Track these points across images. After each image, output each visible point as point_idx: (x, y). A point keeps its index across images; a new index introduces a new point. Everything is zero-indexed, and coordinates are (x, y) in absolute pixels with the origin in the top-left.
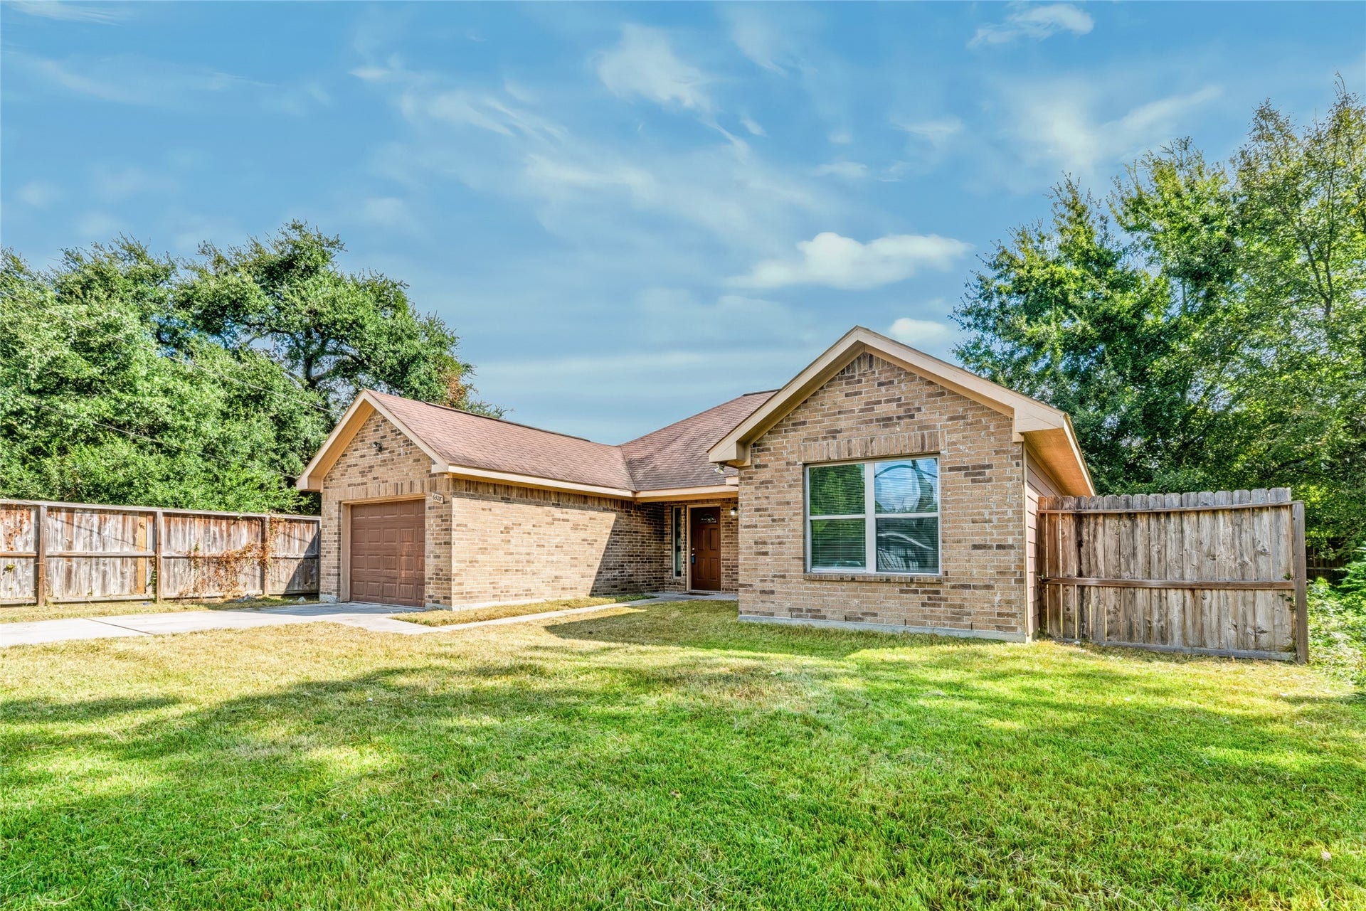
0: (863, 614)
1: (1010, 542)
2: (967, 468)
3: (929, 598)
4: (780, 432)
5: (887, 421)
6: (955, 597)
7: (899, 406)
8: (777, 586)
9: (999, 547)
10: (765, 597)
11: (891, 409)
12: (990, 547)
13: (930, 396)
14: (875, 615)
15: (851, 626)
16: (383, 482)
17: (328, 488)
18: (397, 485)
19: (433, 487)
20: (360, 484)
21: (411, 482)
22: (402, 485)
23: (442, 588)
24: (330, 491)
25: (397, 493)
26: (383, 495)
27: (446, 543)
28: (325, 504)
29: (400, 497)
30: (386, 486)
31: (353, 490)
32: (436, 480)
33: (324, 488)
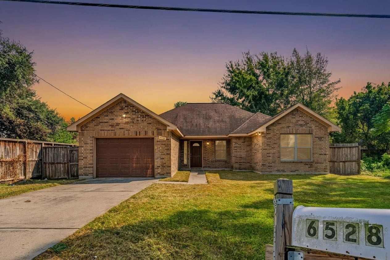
0: (295, 170)
1: (327, 153)
2: (319, 137)
3: (310, 166)
4: (274, 125)
5: (301, 125)
6: (316, 165)
7: (304, 122)
8: (273, 165)
9: (324, 154)
10: (269, 168)
11: (302, 123)
12: (323, 155)
13: (311, 121)
14: (298, 170)
15: (292, 173)
16: (126, 130)
17: (84, 130)
18: (137, 132)
19: (159, 134)
20: (109, 130)
21: (146, 131)
22: (140, 132)
23: (165, 170)
24: (85, 132)
25: (137, 135)
26: (126, 136)
27: (167, 154)
28: (82, 137)
29: (138, 136)
30: (129, 132)
31: (104, 132)
32: (161, 131)
33: (81, 130)
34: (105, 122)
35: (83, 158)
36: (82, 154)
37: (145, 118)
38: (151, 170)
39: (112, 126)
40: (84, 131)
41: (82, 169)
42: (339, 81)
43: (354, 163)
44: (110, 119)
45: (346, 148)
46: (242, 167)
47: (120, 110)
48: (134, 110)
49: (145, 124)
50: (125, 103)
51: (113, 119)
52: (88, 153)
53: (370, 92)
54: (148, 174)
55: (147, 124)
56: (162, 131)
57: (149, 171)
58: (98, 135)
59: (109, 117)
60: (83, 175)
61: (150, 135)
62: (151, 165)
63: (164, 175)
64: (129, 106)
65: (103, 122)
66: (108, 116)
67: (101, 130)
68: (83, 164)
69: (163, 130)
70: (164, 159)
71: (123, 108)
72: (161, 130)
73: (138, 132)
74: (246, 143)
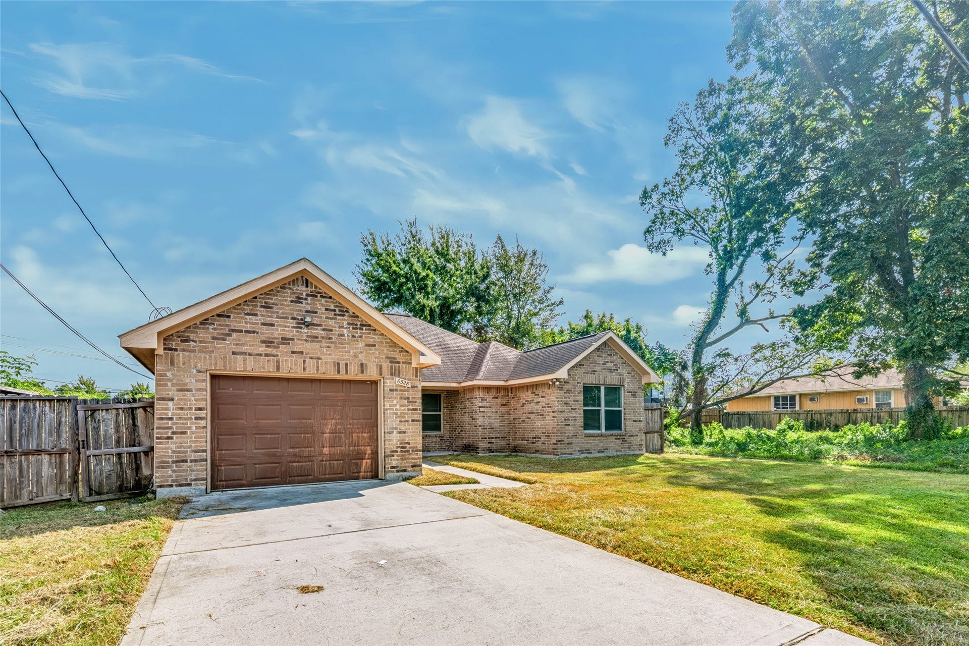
0: (604, 449)
2: (631, 392)
3: (622, 441)
5: (610, 370)
6: (629, 440)
7: (614, 365)
8: (573, 440)
9: (639, 421)
11: (611, 366)
13: (622, 363)
16: (311, 358)
17: (176, 350)
18: (338, 364)
19: (395, 373)
20: (260, 355)
21: (362, 364)
22: (346, 365)
23: (409, 459)
24: (181, 354)
25: (339, 372)
26: (311, 372)
27: (413, 421)
28: (168, 370)
29: (342, 376)
30: (317, 362)
31: (245, 360)
32: (399, 367)
33: (165, 349)
34: (247, 332)
35: (173, 433)
36: (170, 422)
37: (359, 331)
38: (369, 461)
39: (269, 343)
40: (176, 353)
41: (169, 467)
42: (561, 302)
43: (656, 434)
44: (264, 324)
45: (650, 412)
46: (494, 446)
47: (292, 301)
48: (332, 307)
49: (361, 345)
50: (307, 286)
51: (272, 325)
52: (191, 419)
53: (590, 325)
54: (362, 470)
55: (367, 345)
56: (401, 365)
57: (366, 463)
58: (225, 366)
59: (259, 319)
60: (171, 486)
61: (372, 374)
62: (369, 450)
63: (405, 471)
64: (319, 295)
65: (241, 331)
66: (256, 315)
67: (234, 353)
68: (173, 452)
69: (404, 363)
70: (405, 432)
71: (302, 299)
72: (399, 362)
73: (342, 363)
74: (499, 400)
